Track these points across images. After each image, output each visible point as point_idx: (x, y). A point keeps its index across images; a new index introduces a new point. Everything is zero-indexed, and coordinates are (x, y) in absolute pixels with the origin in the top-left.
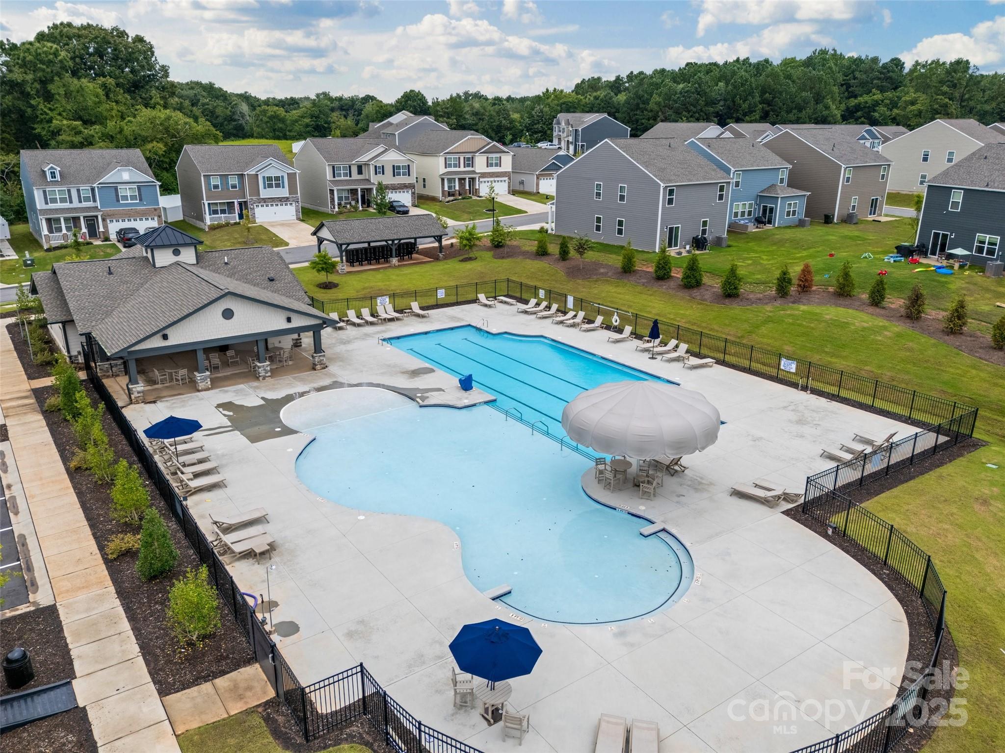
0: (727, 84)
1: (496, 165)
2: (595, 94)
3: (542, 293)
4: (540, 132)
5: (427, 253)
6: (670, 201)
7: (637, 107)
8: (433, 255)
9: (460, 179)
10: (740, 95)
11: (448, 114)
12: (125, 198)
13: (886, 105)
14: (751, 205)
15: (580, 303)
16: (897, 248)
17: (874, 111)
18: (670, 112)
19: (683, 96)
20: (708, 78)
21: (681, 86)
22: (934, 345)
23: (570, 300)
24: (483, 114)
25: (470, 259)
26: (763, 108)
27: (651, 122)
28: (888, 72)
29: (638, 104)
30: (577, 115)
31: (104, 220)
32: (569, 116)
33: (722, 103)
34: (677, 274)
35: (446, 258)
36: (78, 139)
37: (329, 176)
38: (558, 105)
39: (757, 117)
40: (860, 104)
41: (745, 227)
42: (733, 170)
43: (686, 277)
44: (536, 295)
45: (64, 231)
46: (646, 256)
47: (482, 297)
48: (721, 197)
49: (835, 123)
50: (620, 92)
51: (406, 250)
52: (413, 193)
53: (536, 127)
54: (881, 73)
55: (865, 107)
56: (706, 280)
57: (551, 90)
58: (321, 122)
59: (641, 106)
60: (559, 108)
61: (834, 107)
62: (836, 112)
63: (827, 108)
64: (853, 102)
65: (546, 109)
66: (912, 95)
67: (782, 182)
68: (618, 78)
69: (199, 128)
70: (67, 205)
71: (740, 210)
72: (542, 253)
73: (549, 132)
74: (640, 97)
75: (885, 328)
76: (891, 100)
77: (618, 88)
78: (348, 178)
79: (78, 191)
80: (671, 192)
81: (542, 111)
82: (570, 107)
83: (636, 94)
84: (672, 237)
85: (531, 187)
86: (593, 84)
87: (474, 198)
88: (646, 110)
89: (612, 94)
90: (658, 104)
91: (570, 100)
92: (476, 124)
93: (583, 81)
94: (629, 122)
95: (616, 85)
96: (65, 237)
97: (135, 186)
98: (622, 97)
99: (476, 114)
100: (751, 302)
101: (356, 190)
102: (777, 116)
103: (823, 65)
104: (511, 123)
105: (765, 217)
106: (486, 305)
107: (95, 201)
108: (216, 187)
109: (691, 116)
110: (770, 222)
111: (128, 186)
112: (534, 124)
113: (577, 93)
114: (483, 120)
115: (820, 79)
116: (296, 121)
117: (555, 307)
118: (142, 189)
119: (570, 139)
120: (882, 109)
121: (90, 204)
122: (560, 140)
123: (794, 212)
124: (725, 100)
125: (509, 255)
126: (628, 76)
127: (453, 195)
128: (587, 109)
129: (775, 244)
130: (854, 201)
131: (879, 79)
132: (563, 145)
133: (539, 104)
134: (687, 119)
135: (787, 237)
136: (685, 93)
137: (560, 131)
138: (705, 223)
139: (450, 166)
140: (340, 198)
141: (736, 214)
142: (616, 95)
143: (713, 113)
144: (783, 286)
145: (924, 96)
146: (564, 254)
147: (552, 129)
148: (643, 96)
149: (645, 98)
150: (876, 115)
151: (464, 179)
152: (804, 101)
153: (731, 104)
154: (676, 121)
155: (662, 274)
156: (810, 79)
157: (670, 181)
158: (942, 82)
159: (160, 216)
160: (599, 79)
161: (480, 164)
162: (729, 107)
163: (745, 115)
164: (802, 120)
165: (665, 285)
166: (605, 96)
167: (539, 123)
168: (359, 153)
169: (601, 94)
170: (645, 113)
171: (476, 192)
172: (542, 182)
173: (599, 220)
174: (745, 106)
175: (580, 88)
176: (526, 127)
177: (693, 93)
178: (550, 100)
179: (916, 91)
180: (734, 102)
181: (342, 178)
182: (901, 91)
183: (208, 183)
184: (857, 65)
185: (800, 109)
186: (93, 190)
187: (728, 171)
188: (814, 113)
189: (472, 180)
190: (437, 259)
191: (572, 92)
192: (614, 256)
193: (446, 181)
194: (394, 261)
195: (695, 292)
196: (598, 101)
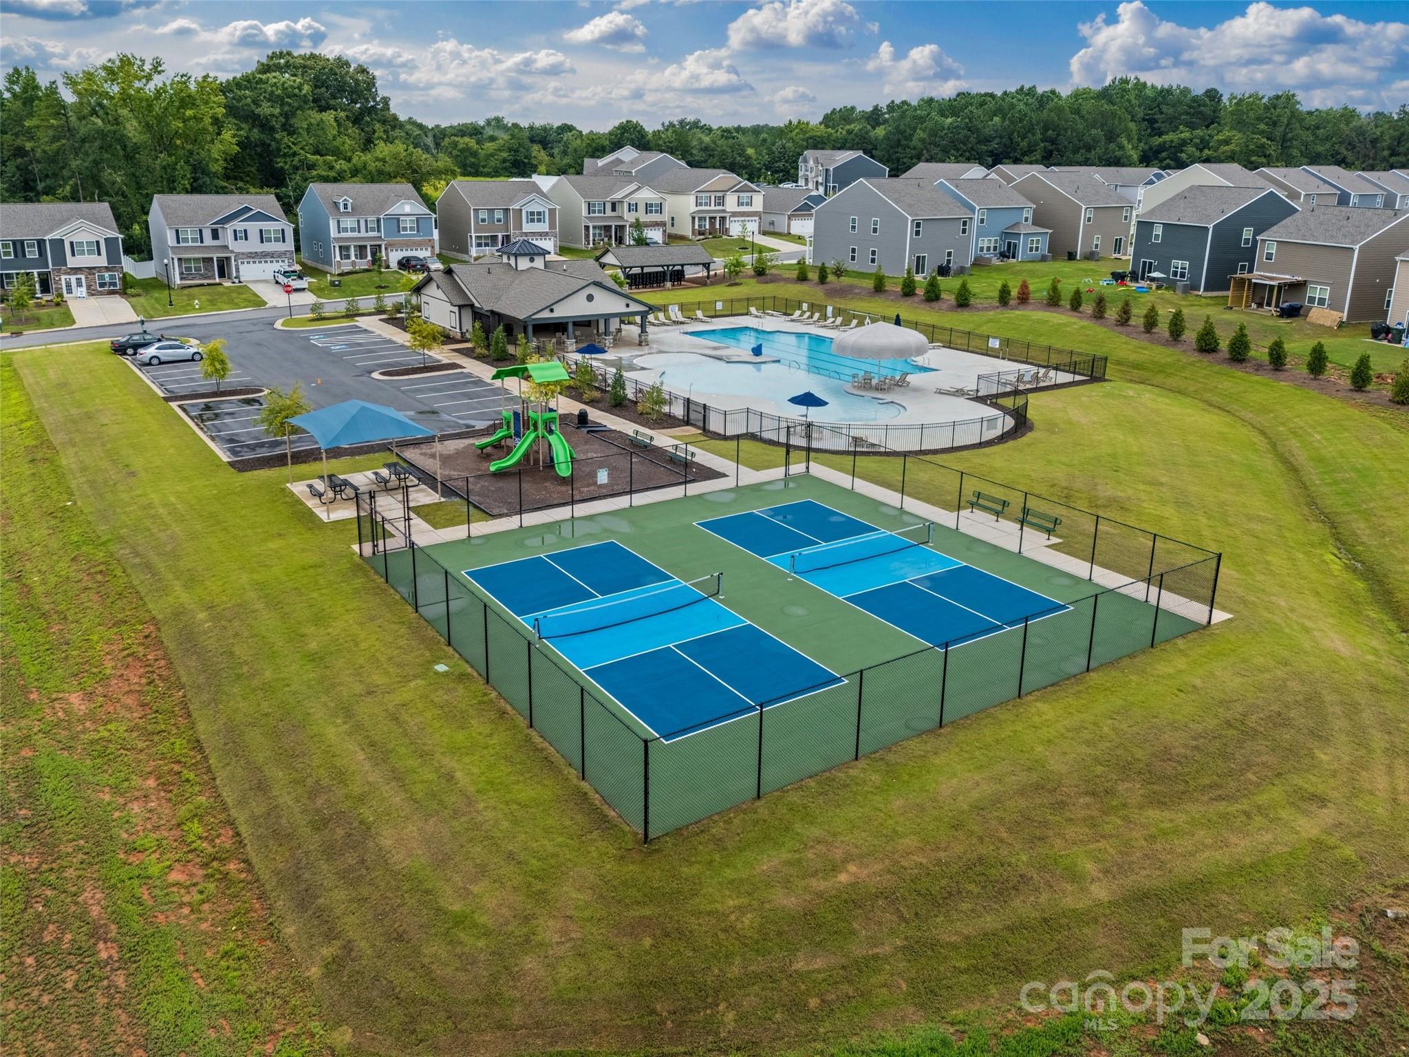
0: (1004, 119)
1: (747, 204)
2: (848, 127)
3: (805, 307)
4: (782, 171)
5: (693, 281)
6: (918, 233)
7: (898, 143)
8: (701, 283)
9: (710, 218)
10: (1019, 132)
11: (672, 148)
12: (405, 229)
13: (1196, 146)
14: (996, 241)
15: (838, 312)
16: (1112, 274)
17: (1182, 151)
18: (936, 150)
19: (952, 133)
20: (980, 112)
21: (949, 120)
22: (1105, 332)
23: (830, 309)
24: (713, 150)
25: (736, 284)
26: (1045, 147)
27: (914, 161)
28: (1199, 105)
29: (899, 141)
30: (828, 152)
31: (386, 249)
32: (819, 153)
33: (997, 141)
34: (920, 292)
35: (712, 284)
36: (332, 174)
37: (584, 212)
38: (803, 140)
39: (1038, 157)
40: (1165, 142)
41: (990, 259)
42: (978, 208)
43: (927, 292)
44: (800, 308)
45: (353, 258)
46: (895, 280)
47: (753, 310)
48: (964, 231)
49: (1130, 165)
50: (878, 124)
51: (677, 277)
52: (664, 231)
53: (777, 165)
54: (1190, 107)
55: (1171, 147)
56: (943, 296)
57: (795, 122)
58: (521, 157)
59: (903, 142)
60: (805, 143)
61: (1130, 147)
62: (1132, 153)
63: (1121, 147)
64: (1157, 141)
65: (789, 145)
66: (1226, 134)
67: (1026, 219)
68: (876, 108)
69: (439, 163)
70: (355, 234)
71: (985, 246)
72: (802, 278)
73: (792, 171)
74: (902, 133)
75: (1075, 323)
76: (1202, 140)
77: (876, 119)
78: (602, 215)
79: (366, 221)
80: (918, 225)
81: (784, 147)
82: (818, 143)
83: (897, 128)
84: (919, 264)
85: (782, 227)
86: (844, 116)
87: (724, 237)
88: (909, 148)
89: (869, 127)
90: (922, 140)
91: (818, 134)
92: (706, 161)
93: (834, 111)
94: (888, 161)
95: (874, 117)
96: (354, 263)
97: (414, 218)
98: (880, 132)
99: (706, 149)
100: (978, 309)
101: (611, 226)
102: (1062, 156)
103: (1122, 97)
104: (746, 160)
105: (1008, 253)
106: (757, 317)
107: (379, 231)
108: (483, 220)
109: (961, 155)
110: (1014, 257)
111: (408, 218)
112: (774, 161)
113: (827, 126)
114: (713, 156)
115: (1114, 114)
116: (492, 155)
117: (817, 315)
118: (420, 221)
119: (820, 180)
120: (1190, 149)
121: (375, 234)
122: (807, 180)
123: (1037, 248)
124: (1001, 137)
125: (771, 281)
126: (888, 106)
127: (703, 234)
128: (839, 145)
129: (1013, 274)
130: (1097, 240)
131: (1188, 114)
132: (811, 186)
133: (781, 139)
134: (956, 158)
135: (1026, 268)
136: (953, 129)
137: (807, 171)
138: (949, 254)
139: (701, 204)
140: (594, 235)
141: (982, 249)
142: (874, 128)
143: (986, 151)
144: (1004, 297)
145: (1239, 135)
146: (823, 279)
147: (797, 169)
148: (905, 131)
149: (907, 134)
150: (1183, 155)
151: (715, 218)
152: (1093, 140)
153: (1008, 142)
154: (943, 161)
155: (908, 290)
156: (1102, 114)
157: (917, 215)
158: (1259, 119)
159: (433, 247)
160: (853, 108)
161: (731, 203)
162: (1005, 145)
163: (1024, 154)
164: (1090, 162)
165: (910, 300)
166: (860, 130)
167: (780, 160)
168: (611, 190)
169: (855, 127)
170: (908, 150)
171: (726, 231)
172: (793, 223)
173: (854, 251)
174: (1024, 144)
175: (828, 120)
176: (764, 165)
177: (963, 129)
178: (794, 133)
179: (1232, 128)
180: (1011, 139)
181: (597, 215)
182: (1214, 129)
183: (476, 217)
184: (1164, 97)
185: (1089, 149)
186: (378, 221)
187: (972, 209)
188: (1105, 153)
189: (723, 219)
190: (705, 284)
191: (821, 123)
192: (867, 281)
193: (697, 220)
194: (669, 284)
195: (934, 304)
196: (852, 136)
